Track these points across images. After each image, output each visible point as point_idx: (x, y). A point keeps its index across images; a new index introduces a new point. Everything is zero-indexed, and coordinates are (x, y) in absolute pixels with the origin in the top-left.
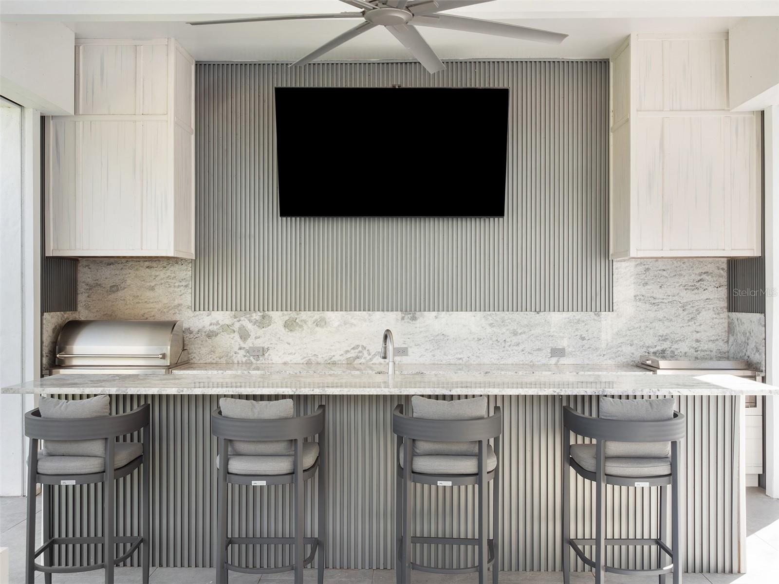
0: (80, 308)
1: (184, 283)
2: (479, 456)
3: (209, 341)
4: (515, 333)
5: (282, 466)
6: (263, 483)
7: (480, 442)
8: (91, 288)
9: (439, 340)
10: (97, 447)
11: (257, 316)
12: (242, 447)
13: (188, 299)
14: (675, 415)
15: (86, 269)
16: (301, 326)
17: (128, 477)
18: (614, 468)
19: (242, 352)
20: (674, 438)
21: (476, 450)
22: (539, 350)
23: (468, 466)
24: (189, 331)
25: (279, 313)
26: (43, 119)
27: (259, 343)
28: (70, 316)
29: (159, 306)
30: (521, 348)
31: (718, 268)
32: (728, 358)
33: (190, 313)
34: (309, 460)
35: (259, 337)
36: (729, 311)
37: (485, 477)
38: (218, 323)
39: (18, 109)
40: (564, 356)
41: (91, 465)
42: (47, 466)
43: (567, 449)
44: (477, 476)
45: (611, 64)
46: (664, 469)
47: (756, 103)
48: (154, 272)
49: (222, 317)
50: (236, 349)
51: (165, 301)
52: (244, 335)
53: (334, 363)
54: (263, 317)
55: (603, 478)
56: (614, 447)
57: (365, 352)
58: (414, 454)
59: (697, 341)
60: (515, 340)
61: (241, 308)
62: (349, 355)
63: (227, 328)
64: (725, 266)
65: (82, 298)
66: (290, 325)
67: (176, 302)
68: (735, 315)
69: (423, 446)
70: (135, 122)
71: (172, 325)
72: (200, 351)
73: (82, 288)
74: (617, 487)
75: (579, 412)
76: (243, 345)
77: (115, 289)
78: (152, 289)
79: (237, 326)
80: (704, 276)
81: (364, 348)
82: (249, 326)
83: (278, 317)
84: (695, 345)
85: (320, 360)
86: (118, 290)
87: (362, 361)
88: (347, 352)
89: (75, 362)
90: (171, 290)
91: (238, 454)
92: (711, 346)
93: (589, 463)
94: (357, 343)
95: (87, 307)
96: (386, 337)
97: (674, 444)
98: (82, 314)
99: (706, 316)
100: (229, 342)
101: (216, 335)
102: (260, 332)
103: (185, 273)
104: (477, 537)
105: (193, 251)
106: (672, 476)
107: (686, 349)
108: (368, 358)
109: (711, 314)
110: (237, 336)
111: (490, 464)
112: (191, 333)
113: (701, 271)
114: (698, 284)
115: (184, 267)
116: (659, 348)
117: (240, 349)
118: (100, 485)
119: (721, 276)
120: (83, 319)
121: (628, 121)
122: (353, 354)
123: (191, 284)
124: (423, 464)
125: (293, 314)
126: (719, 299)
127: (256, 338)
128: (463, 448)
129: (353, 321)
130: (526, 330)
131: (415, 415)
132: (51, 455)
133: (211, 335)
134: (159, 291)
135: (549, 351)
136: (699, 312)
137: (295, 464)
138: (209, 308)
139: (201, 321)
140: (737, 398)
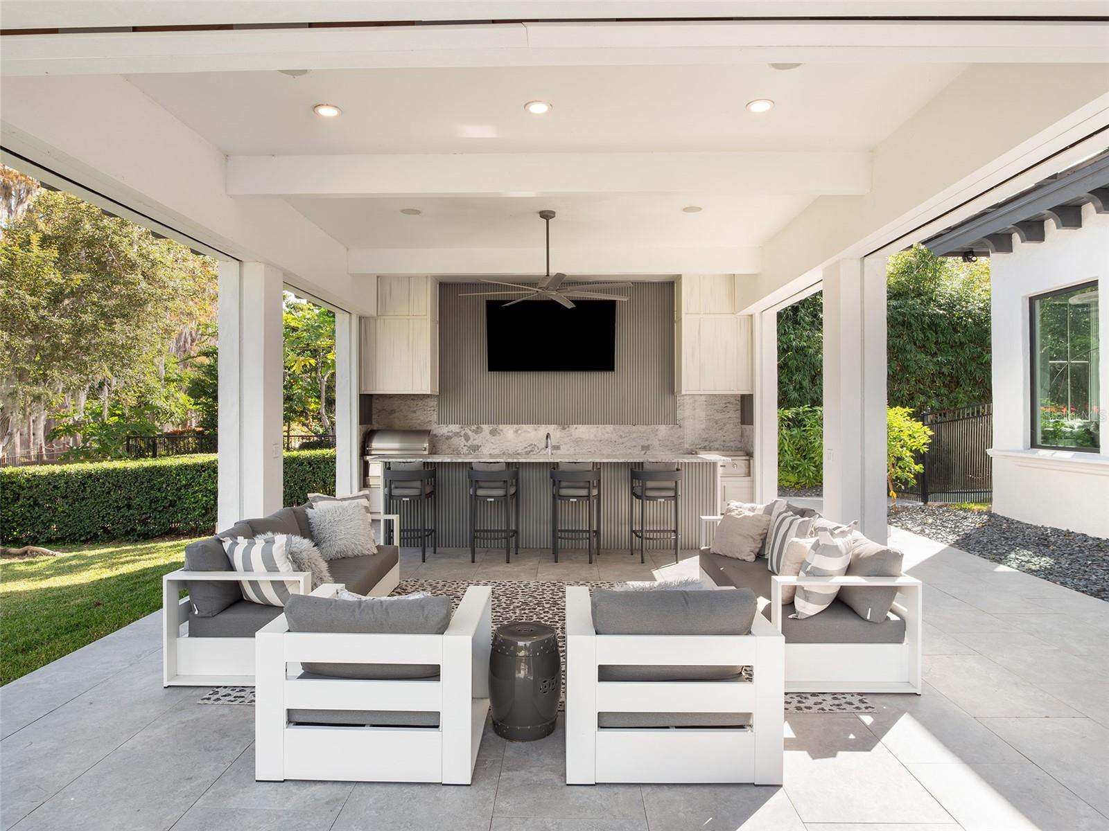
0: (373, 423)
1: (432, 409)
2: (589, 488)
3: (447, 441)
4: (621, 437)
5: (500, 492)
6: (493, 500)
7: (589, 482)
8: (380, 411)
9: (578, 442)
10: (418, 484)
11: (474, 427)
12: (482, 484)
13: (435, 418)
14: (678, 470)
15: (377, 401)
16: (499, 433)
17: (430, 499)
18: (649, 493)
19: (466, 448)
20: (676, 480)
21: (588, 486)
22: (635, 446)
23: (584, 492)
24: (436, 436)
25: (487, 426)
26: (360, 318)
27: (475, 443)
28: (370, 427)
29: (419, 421)
30: (625, 445)
31: (736, 400)
32: (741, 451)
33: (436, 426)
34: (512, 491)
35: (475, 439)
36: (742, 424)
37: (591, 498)
38: (452, 431)
39: (348, 315)
40: (649, 450)
41: (415, 492)
42: (396, 492)
43: (632, 488)
44: (588, 497)
45: (675, 285)
46: (671, 494)
47: (748, 311)
48: (416, 402)
49: (454, 428)
50: (462, 446)
51: (422, 419)
52: (467, 438)
53: (518, 454)
54: (478, 428)
55: (644, 498)
56: (650, 484)
57: (536, 448)
58: (560, 488)
59: (724, 441)
60: (621, 441)
61: (465, 423)
62: (526, 450)
63: (457, 434)
64: (739, 399)
65: (374, 417)
66: (493, 433)
67: (429, 419)
68: (744, 426)
69: (564, 484)
70: (408, 320)
71: (428, 432)
72: (443, 446)
73: (374, 411)
74: (651, 502)
75: (637, 470)
76: (466, 444)
77: (393, 412)
78: (415, 412)
79: (463, 432)
80: (728, 405)
81: (535, 445)
82: (470, 433)
83: (486, 428)
84: (722, 443)
85: (510, 452)
86: (395, 413)
87: (534, 453)
88: (526, 447)
89: (373, 452)
90: (425, 412)
91: (480, 488)
92: (732, 444)
93: (638, 492)
94: (531, 443)
95: (378, 422)
96: (547, 437)
97: (676, 482)
98: (375, 426)
99: (729, 427)
100: (460, 442)
101: (451, 438)
102: (476, 436)
103: (434, 403)
104: (588, 529)
105: (438, 390)
106: (675, 497)
107: (718, 446)
108: (538, 451)
109: (732, 426)
110: (463, 439)
111: (595, 492)
112: (437, 437)
113: (726, 401)
114: (724, 409)
115: (433, 399)
116: (702, 445)
117: (465, 446)
118: (419, 501)
119: (737, 404)
120: (375, 429)
121: (681, 319)
122: (529, 449)
123: (437, 409)
124: (564, 492)
125: (495, 426)
126: (736, 417)
127: (474, 440)
128: (582, 484)
129: (529, 430)
130: (628, 435)
131: (560, 470)
132: (396, 488)
133: (449, 438)
134: (418, 413)
135: (640, 447)
136: (725, 425)
137: (506, 492)
138: (447, 423)
139: (443, 430)
140: (715, 464)
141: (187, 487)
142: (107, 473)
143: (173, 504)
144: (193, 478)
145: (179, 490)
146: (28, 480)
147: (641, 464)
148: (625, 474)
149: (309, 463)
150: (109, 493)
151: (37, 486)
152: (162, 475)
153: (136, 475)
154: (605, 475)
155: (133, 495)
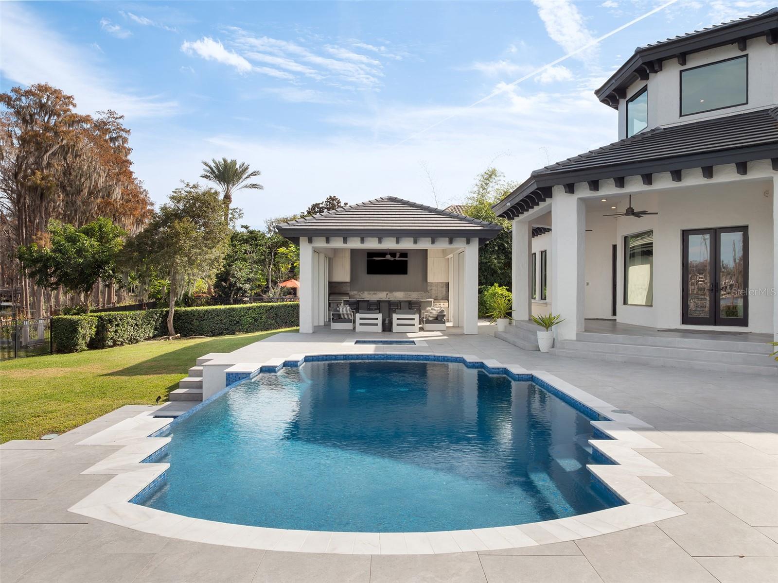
1: (349, 286)
3: (353, 297)
13: (349, 289)
16: (370, 294)
18: (413, 308)
27: (362, 297)
29: (344, 290)
33: (350, 292)
40: (415, 298)
43: (409, 307)
48: (345, 284)
49: (355, 292)
51: (346, 290)
52: (360, 296)
54: (363, 292)
56: (413, 306)
61: (359, 291)
63: (357, 295)
66: (368, 294)
70: (343, 258)
71: (348, 294)
78: (344, 287)
80: (444, 285)
82: (361, 294)
83: (366, 292)
84: (442, 298)
86: (336, 287)
90: (347, 287)
96: (387, 295)
100: (357, 297)
101: (355, 295)
102: (363, 295)
105: (351, 280)
109: (445, 292)
112: (350, 295)
114: (443, 287)
115: (349, 283)
119: (446, 285)
120: (330, 293)
124: (391, 307)
125: (369, 292)
126: (446, 290)
136: (443, 292)
138: (353, 291)
139: (352, 293)
140: (431, 301)
141: (243, 316)
142: (213, 310)
143: (238, 322)
144: (246, 312)
145: (240, 317)
146: (183, 313)
147: (410, 301)
148: (407, 304)
149: (292, 307)
150: (214, 318)
151: (188, 315)
152: (234, 311)
153: (224, 311)
154: (402, 304)
155: (223, 318)
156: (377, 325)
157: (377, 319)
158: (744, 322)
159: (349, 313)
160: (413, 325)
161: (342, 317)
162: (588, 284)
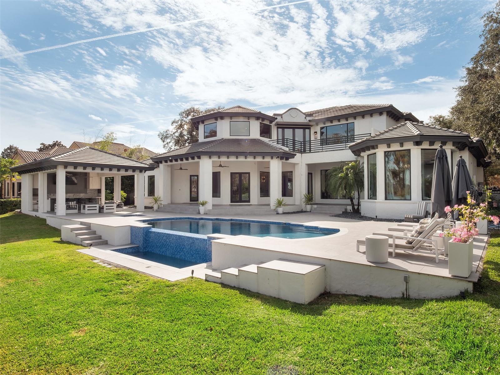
156: (96, 209)
157: (96, 207)
158: (249, 201)
159: (75, 204)
160: (114, 209)
161: (71, 207)
162: (180, 190)
